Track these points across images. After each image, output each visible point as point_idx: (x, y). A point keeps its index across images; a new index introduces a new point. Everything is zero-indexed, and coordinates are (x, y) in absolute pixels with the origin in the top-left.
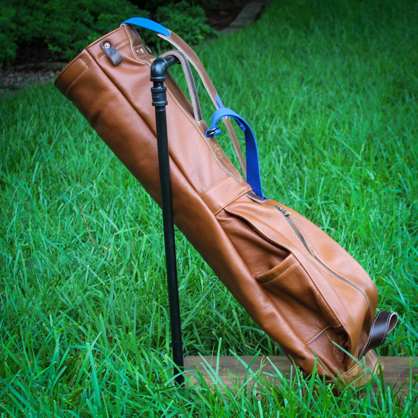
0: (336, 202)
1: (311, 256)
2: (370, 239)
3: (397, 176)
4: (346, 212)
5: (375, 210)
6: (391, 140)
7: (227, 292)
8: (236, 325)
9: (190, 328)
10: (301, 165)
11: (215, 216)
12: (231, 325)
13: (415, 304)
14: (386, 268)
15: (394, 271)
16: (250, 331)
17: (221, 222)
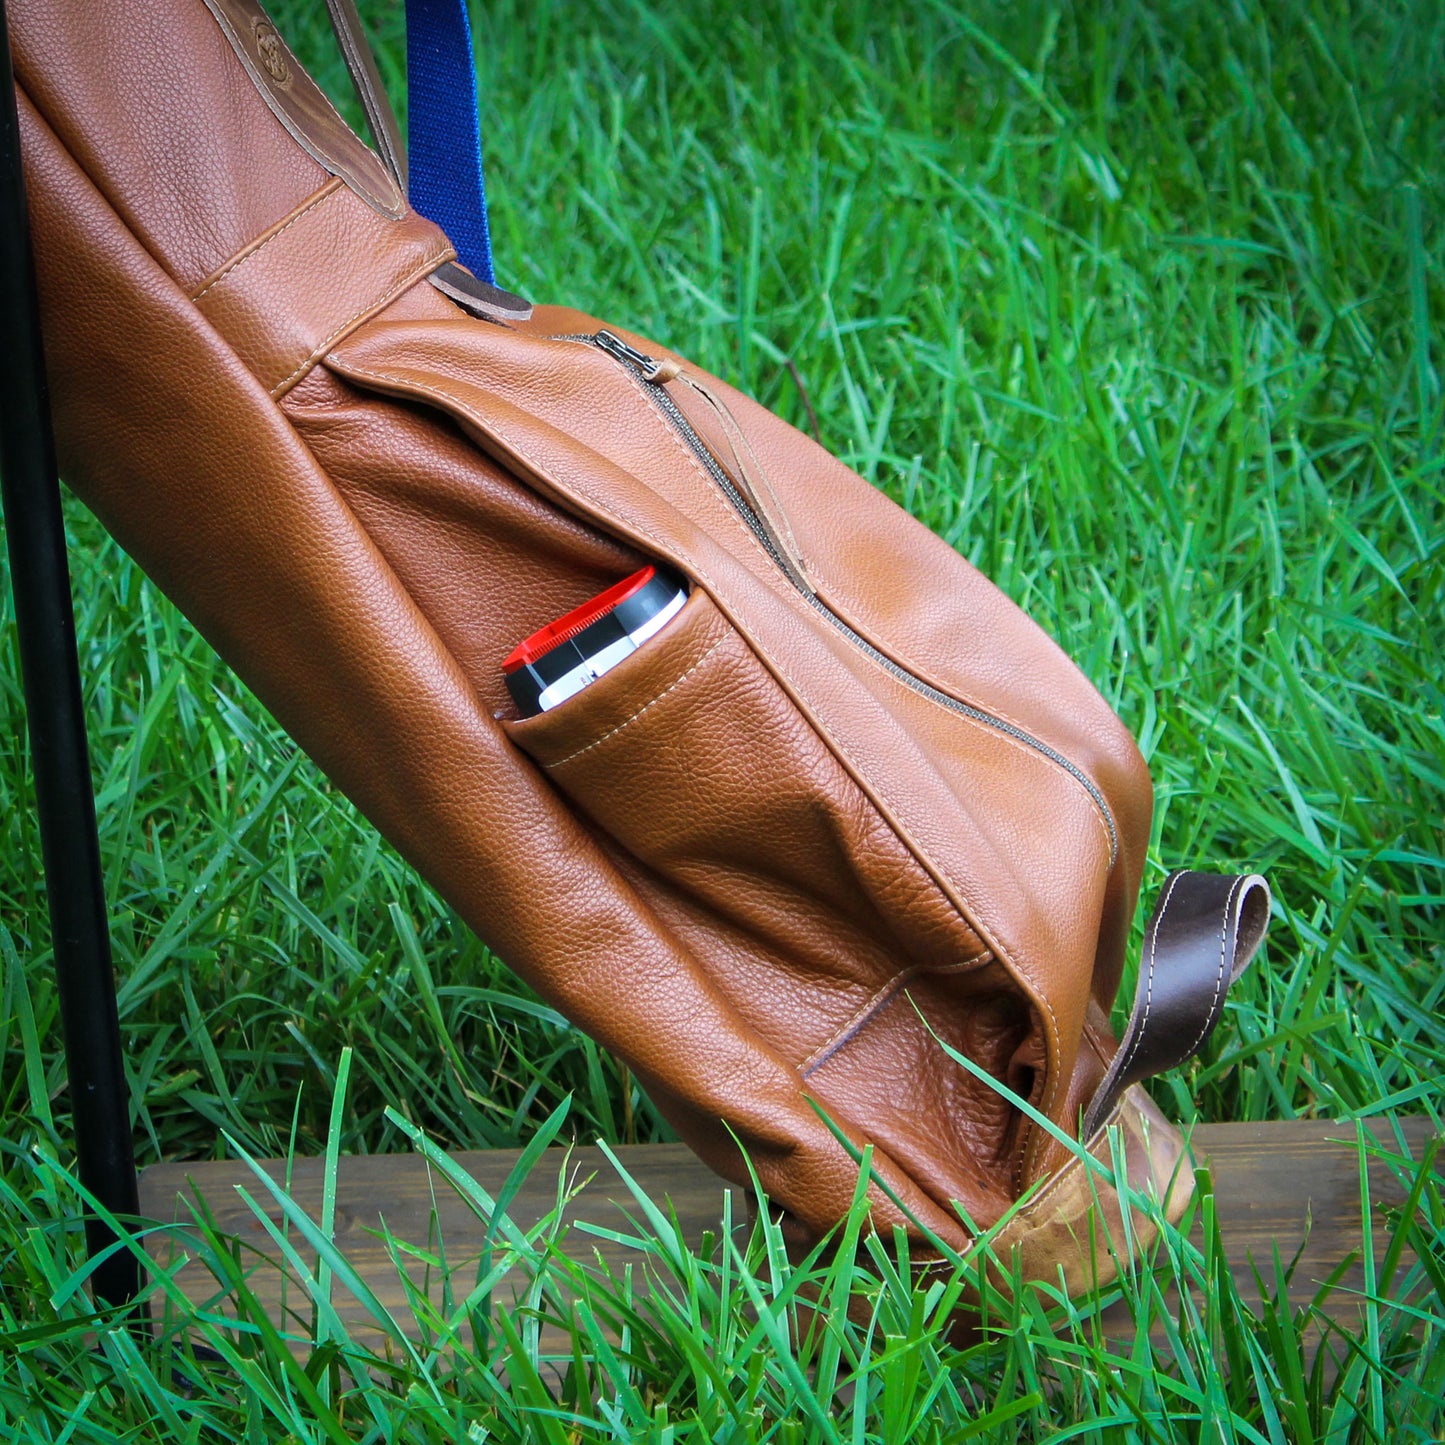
0: (917, 326)
1: (796, 593)
2: (1108, 512)
3: (1243, 178)
4: (978, 372)
5: (1133, 361)
8: (412, 986)
9: (165, 1008)
10: (722, 135)
11: (277, 400)
12: (386, 986)
13: (1381, 847)
14: (1208, 660)
15: (1250, 674)
16: (488, 1015)
17: (310, 433)
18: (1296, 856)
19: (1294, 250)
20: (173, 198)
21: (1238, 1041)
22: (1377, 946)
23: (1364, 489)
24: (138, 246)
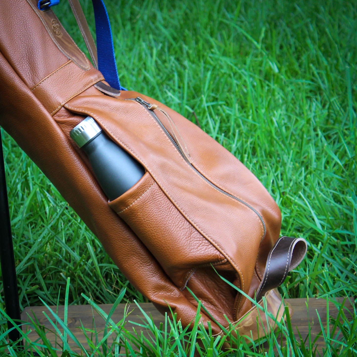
0: (228, 104)
1: (186, 163)
2: (273, 149)
3: (309, 68)
4: (241, 115)
5: (279, 111)
6: (301, 23)
7: (80, 221)
8: (92, 264)
9: (31, 270)
10: (181, 59)
11: (53, 116)
12: (86, 264)
13: (336, 229)
14: (295, 185)
15: (306, 188)
16: (112, 271)
17: (61, 124)
18: (315, 232)
19: (322, 86)
20: (28, 65)
21: (299, 278)
22: (336, 255)
23: (336, 143)
24: (18, 77)
